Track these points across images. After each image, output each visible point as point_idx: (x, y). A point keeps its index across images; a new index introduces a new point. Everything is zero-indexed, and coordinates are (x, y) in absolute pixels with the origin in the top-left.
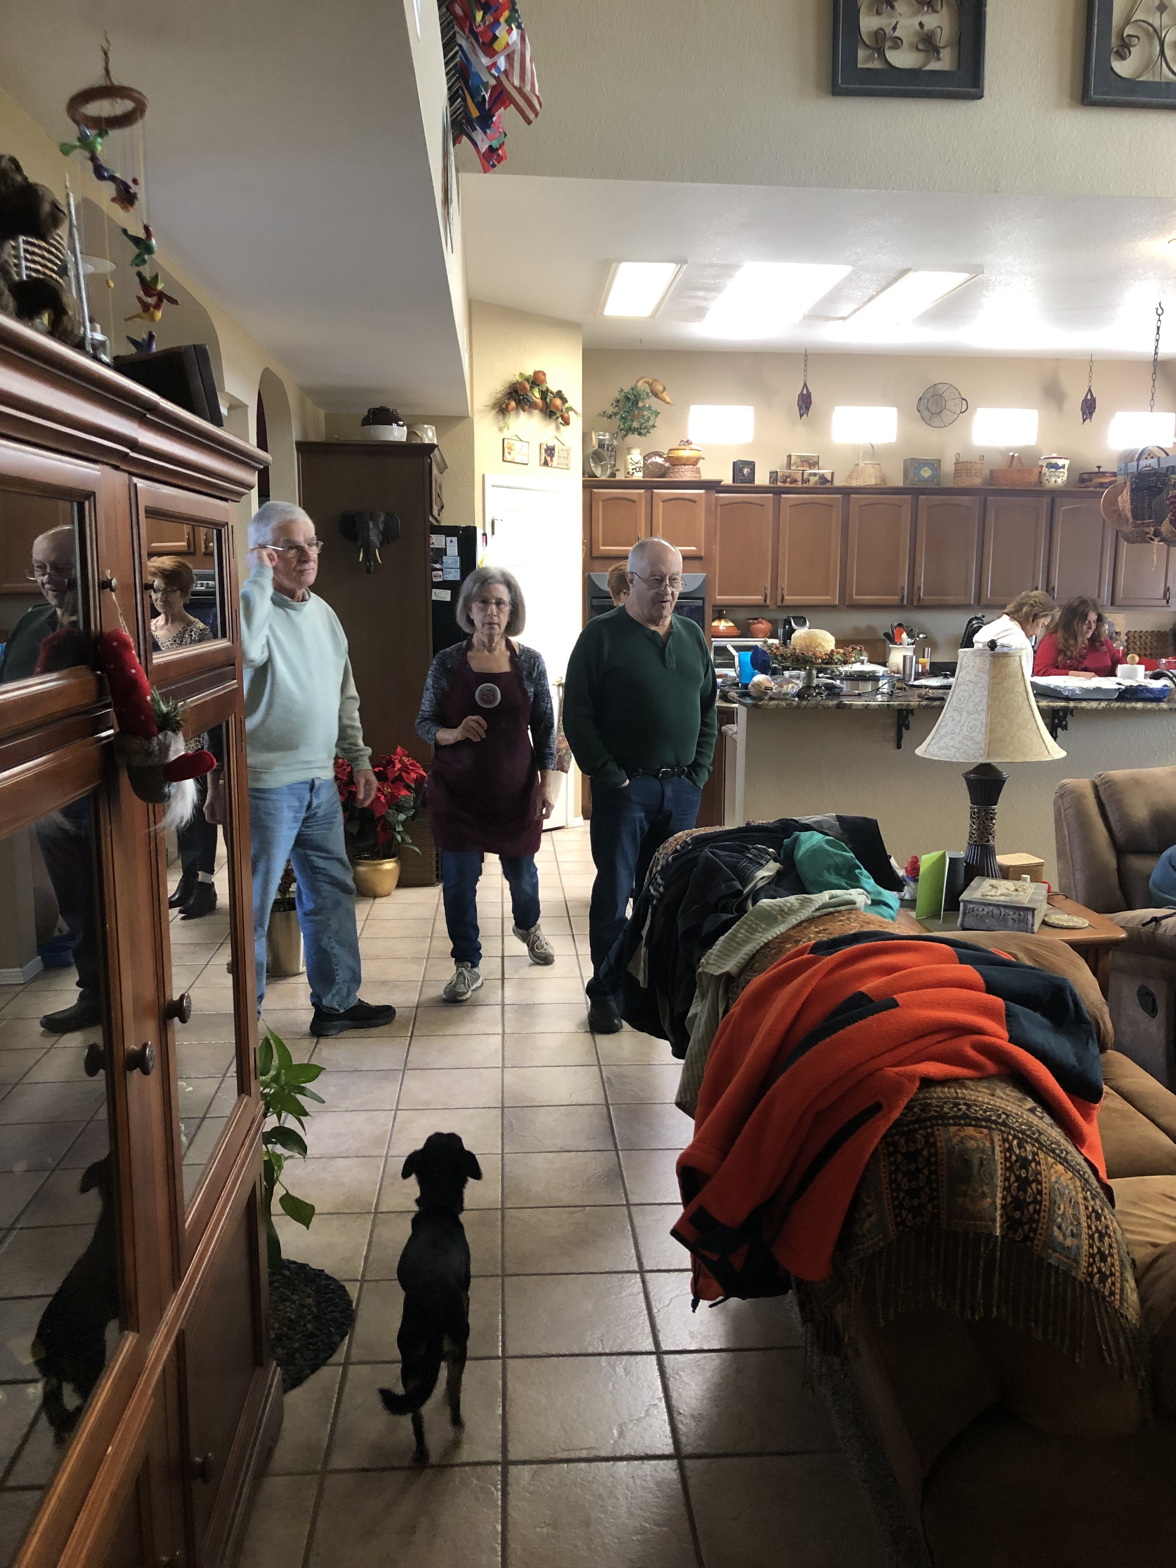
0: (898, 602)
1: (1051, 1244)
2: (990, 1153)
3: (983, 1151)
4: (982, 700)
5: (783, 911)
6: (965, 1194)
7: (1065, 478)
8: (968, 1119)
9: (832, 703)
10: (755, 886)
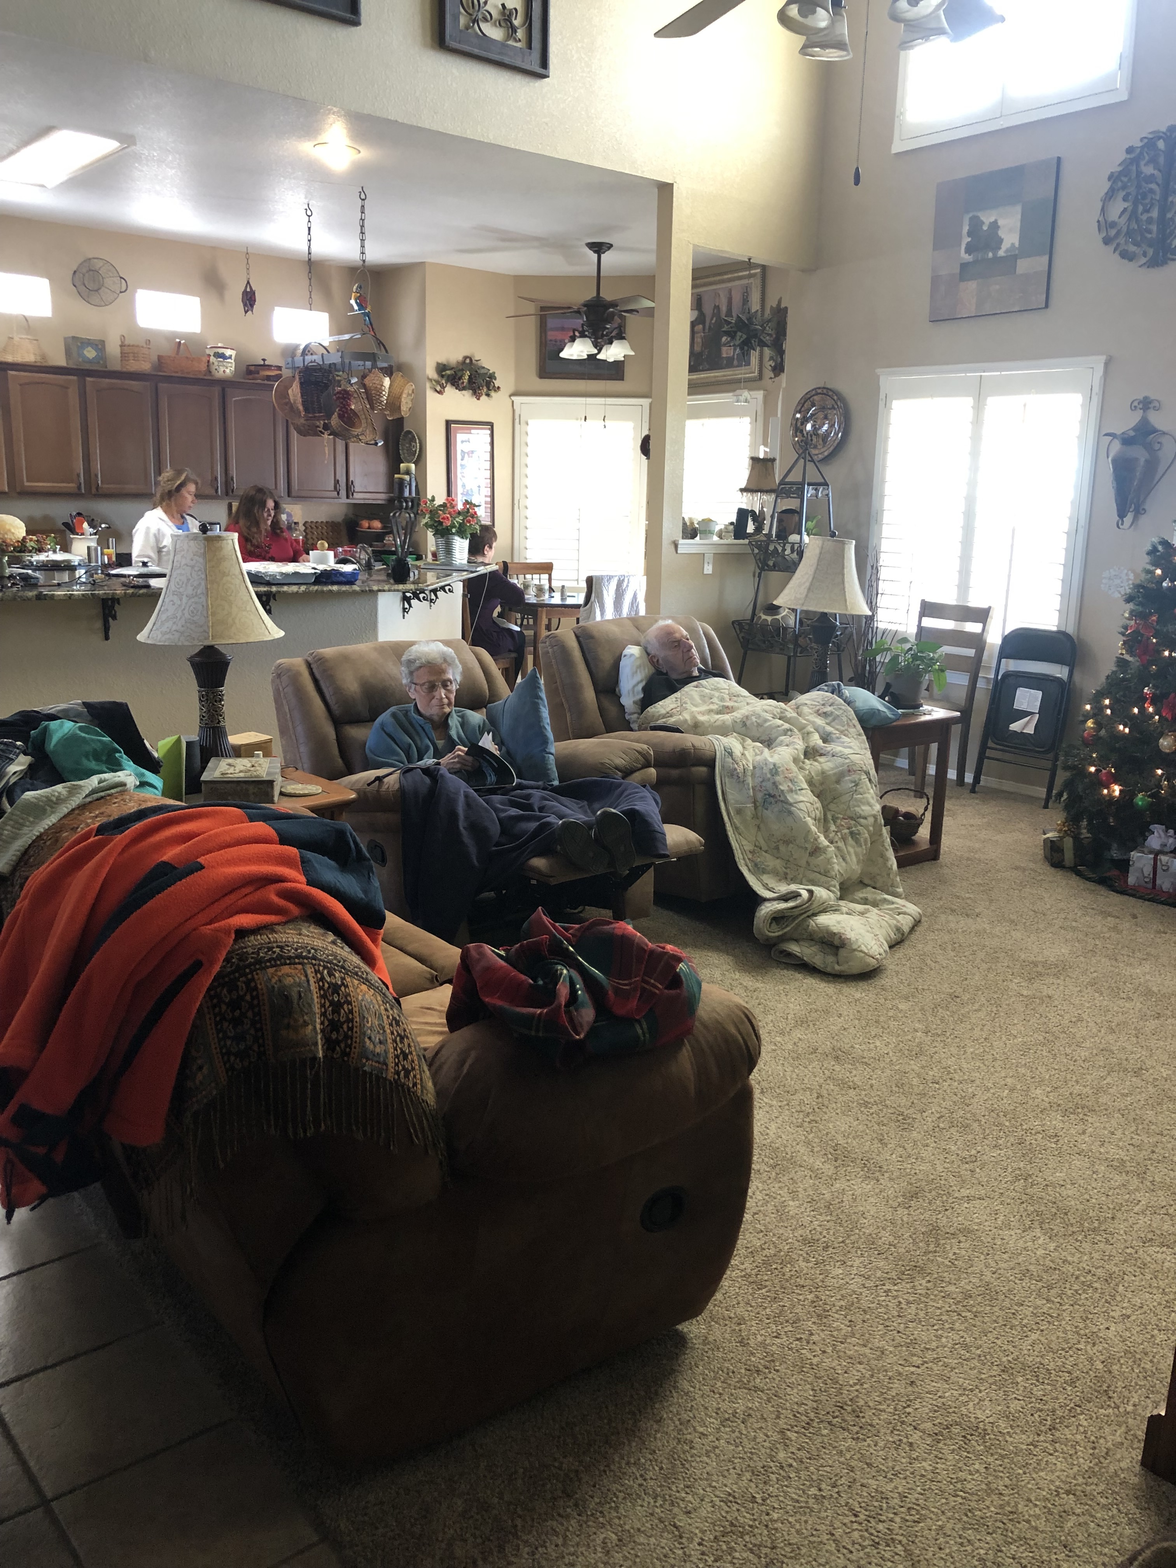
0: (76, 491)
1: (365, 1054)
2: (305, 985)
3: (299, 985)
4: (200, 584)
5: (52, 801)
6: (288, 1027)
7: (233, 369)
8: (282, 960)
9: (31, 594)
10: (7, 782)
